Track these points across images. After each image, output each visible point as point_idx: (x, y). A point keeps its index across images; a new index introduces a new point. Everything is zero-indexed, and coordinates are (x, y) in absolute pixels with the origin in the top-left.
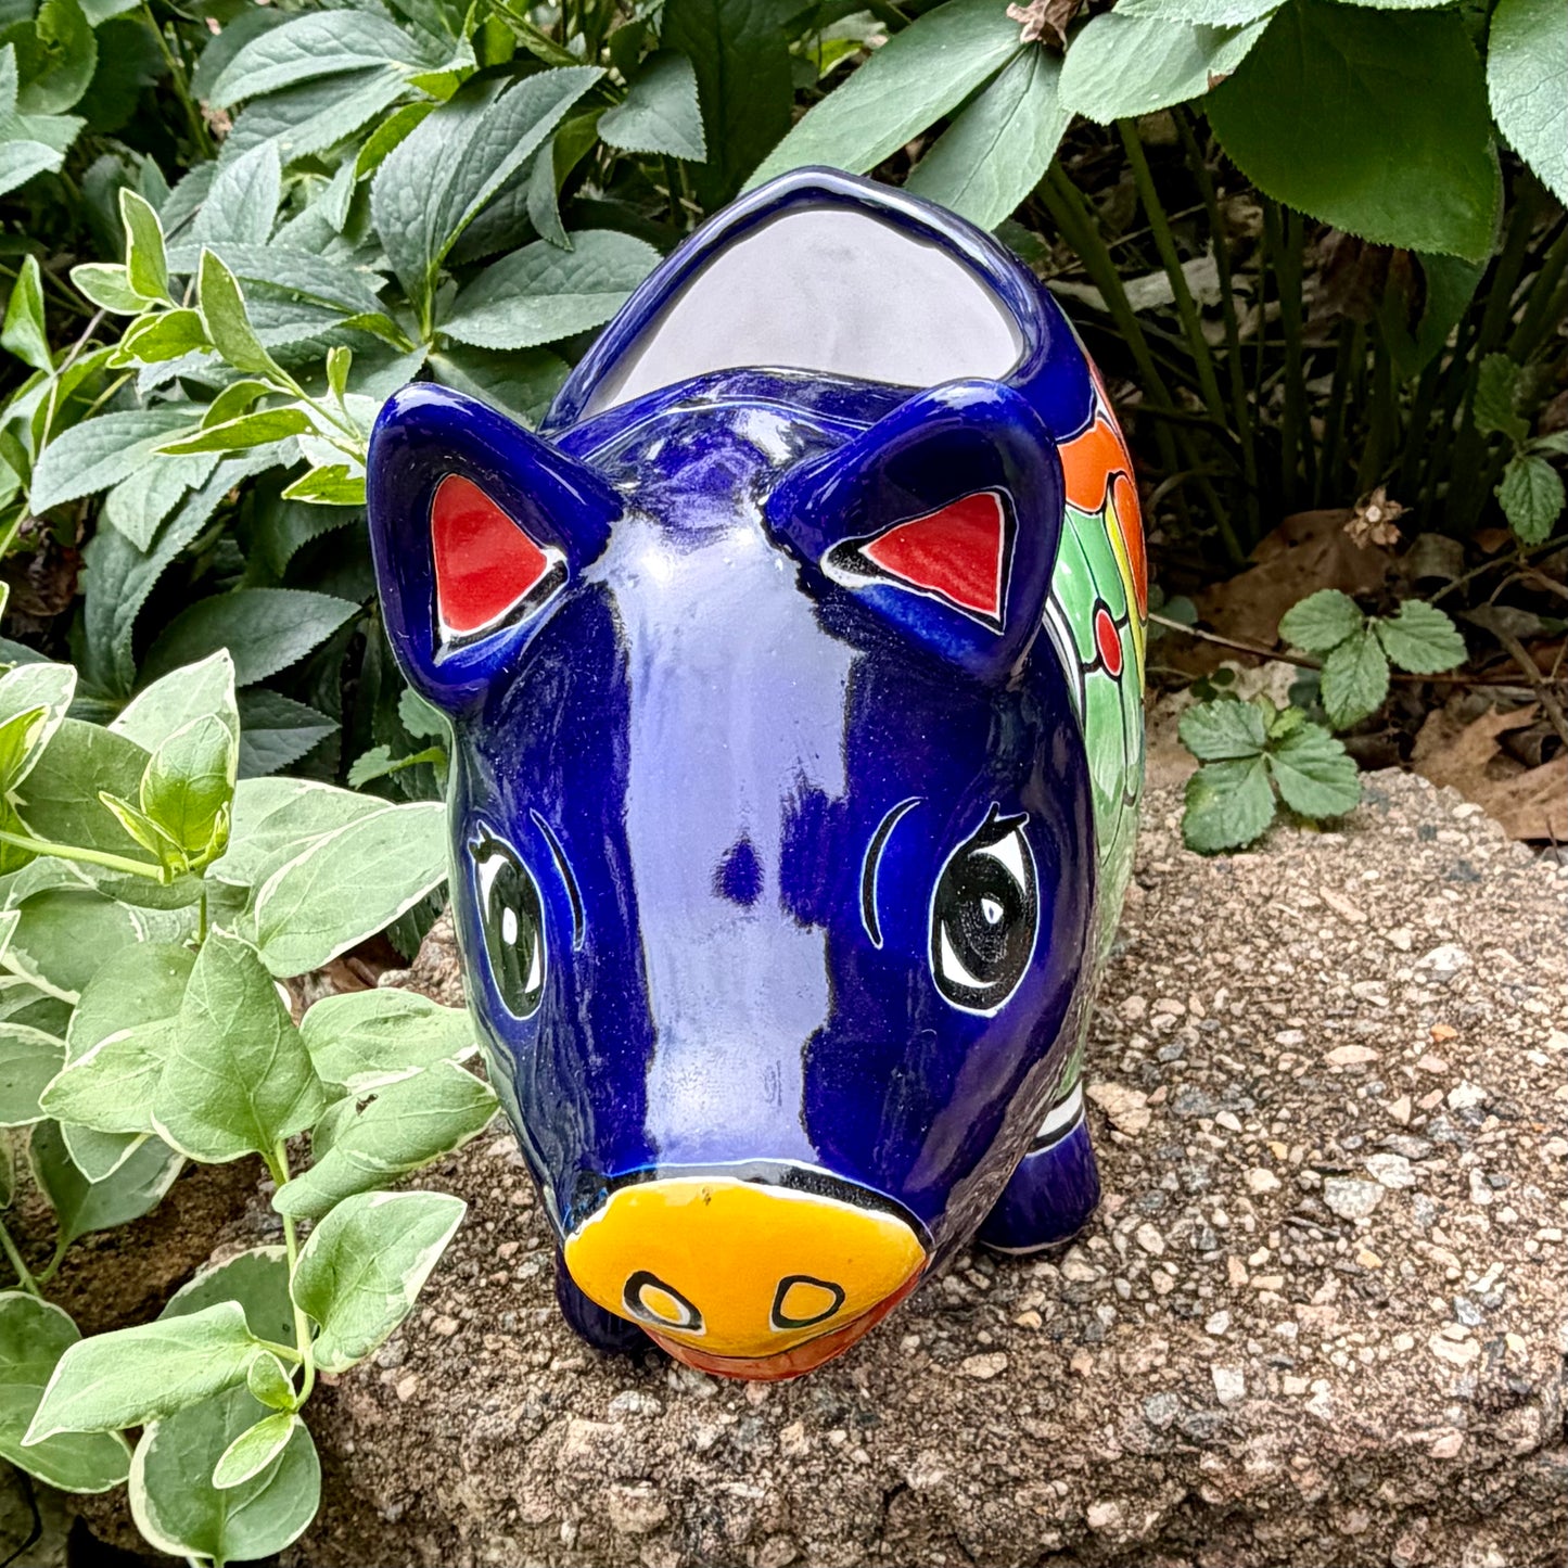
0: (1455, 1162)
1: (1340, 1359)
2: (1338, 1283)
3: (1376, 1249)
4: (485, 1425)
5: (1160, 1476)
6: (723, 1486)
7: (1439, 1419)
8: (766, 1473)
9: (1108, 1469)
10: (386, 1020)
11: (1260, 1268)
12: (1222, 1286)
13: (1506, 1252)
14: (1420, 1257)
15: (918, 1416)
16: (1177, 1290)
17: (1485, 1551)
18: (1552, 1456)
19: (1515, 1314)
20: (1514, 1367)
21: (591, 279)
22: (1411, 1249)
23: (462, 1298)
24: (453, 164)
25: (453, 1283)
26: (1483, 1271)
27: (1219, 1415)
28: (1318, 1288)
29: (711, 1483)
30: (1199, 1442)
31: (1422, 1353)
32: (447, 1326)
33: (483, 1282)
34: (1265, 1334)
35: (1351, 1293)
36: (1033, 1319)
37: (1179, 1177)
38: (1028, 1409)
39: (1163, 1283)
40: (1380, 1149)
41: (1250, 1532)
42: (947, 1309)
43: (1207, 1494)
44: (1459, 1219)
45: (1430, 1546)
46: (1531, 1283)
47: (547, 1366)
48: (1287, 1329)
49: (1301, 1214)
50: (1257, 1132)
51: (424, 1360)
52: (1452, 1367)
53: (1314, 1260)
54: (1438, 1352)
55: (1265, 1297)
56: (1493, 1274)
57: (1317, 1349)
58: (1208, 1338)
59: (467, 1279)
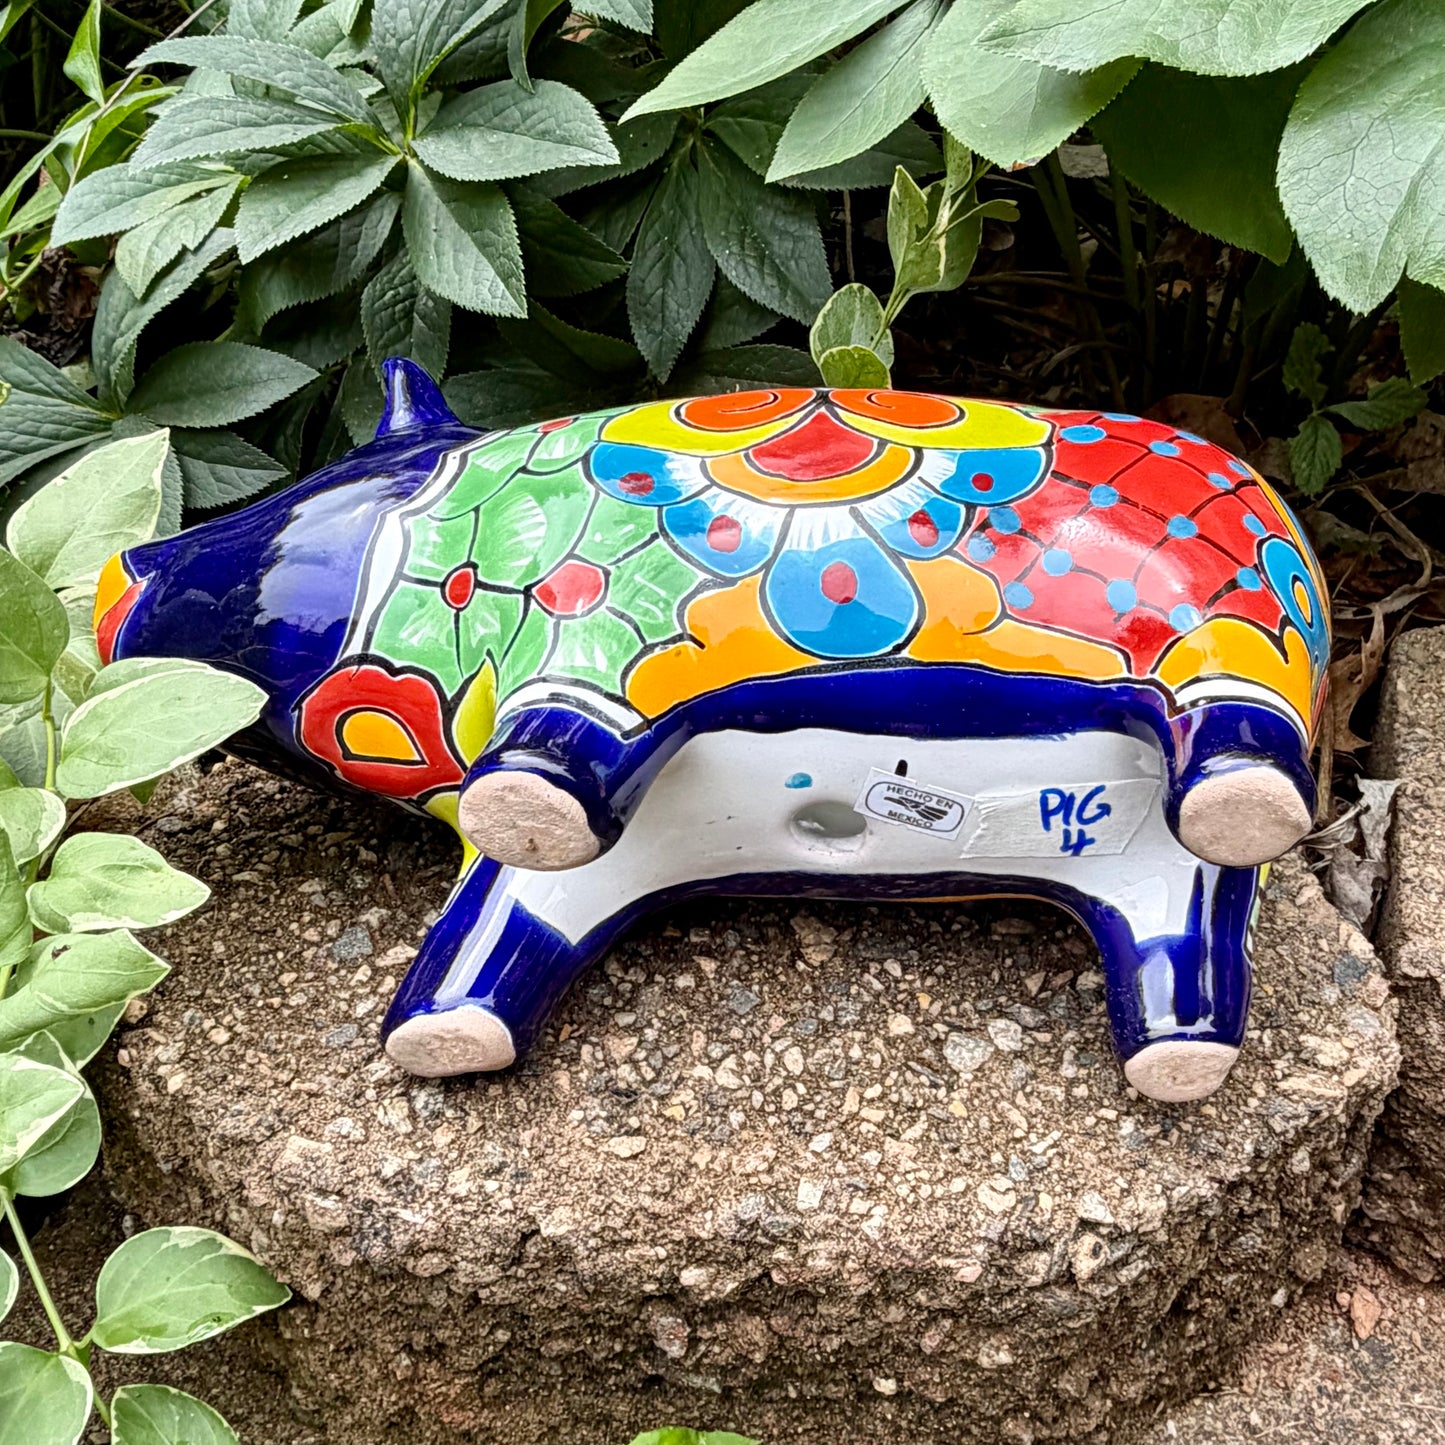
0: (1056, 1039)
1: (903, 1190)
2: (926, 1126)
3: (968, 1102)
4: (227, 1125)
5: (741, 1256)
6: (393, 1210)
7: (967, 1251)
8: (430, 1205)
9: (702, 1244)
10: (123, 867)
11: (872, 1100)
12: (836, 1111)
13: (1068, 1123)
14: (999, 1115)
15: (564, 1177)
16: (798, 1109)
17: (998, 1349)
18: (1058, 1291)
19: (1055, 1177)
20: (1037, 1220)
21: (542, 126)
22: (994, 1107)
23: (240, 1013)
25: (237, 1000)
26: (1044, 1135)
27: (792, 1220)
28: (910, 1126)
29: (386, 1205)
30: (774, 1238)
31: (970, 1195)
32: (221, 1036)
33: (260, 1003)
34: (853, 1159)
35: (933, 1135)
36: (677, 1112)
37: (836, 1010)
38: (648, 1189)
39: (790, 1100)
40: (1002, 1015)
41: (814, 1305)
42: (617, 1092)
43: (776, 1276)
44: (1042, 1087)
45: (954, 1339)
46: (1077, 1152)
47: (288, 1084)
48: (872, 1157)
49: (921, 1061)
50: (911, 982)
51: (195, 1061)
52: (988, 1213)
53: (915, 1102)
54: (982, 1198)
55: (864, 1127)
56: (1049, 1141)
57: (889, 1178)
58: (809, 1155)
59: (249, 998)
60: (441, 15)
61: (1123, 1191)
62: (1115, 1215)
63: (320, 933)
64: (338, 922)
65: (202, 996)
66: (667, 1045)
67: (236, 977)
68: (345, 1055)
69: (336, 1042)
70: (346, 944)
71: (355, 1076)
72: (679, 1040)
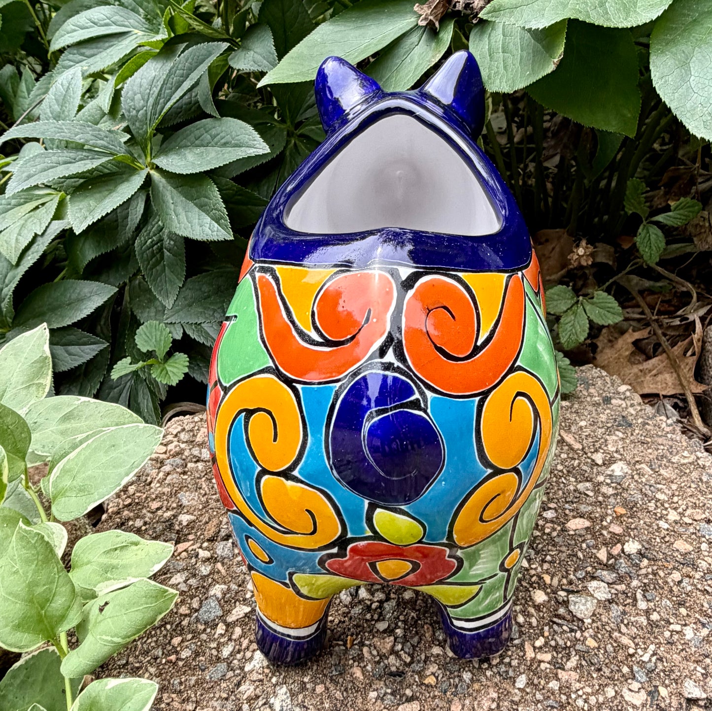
0: (628, 585)
1: (580, 703)
2: (577, 657)
3: (594, 637)
11: (541, 648)
12: (522, 658)
13: (656, 638)
14: (615, 641)
16: (501, 662)
19: (662, 674)
20: (663, 705)
21: (223, 141)
22: (611, 637)
24: (160, 84)
25: (149, 662)
26: (645, 649)
28: (568, 660)
31: (619, 699)
33: (164, 661)
34: (544, 688)
35: (584, 663)
36: (431, 680)
39: (494, 658)
40: (594, 578)
42: (392, 674)
44: (633, 619)
46: (668, 656)
48: (554, 685)
49: (559, 617)
50: (536, 569)
52: (634, 707)
53: (565, 644)
54: (627, 698)
55: (543, 666)
56: (650, 651)
57: (569, 697)
58: (516, 691)
59: (156, 659)
60: (159, 94)
61: (703, 674)
62: (705, 691)
63: (189, 608)
64: (198, 598)
65: (127, 663)
66: (412, 638)
67: (145, 646)
68: (223, 685)
69: (217, 676)
70: (206, 612)
71: (233, 697)
72: (417, 633)
